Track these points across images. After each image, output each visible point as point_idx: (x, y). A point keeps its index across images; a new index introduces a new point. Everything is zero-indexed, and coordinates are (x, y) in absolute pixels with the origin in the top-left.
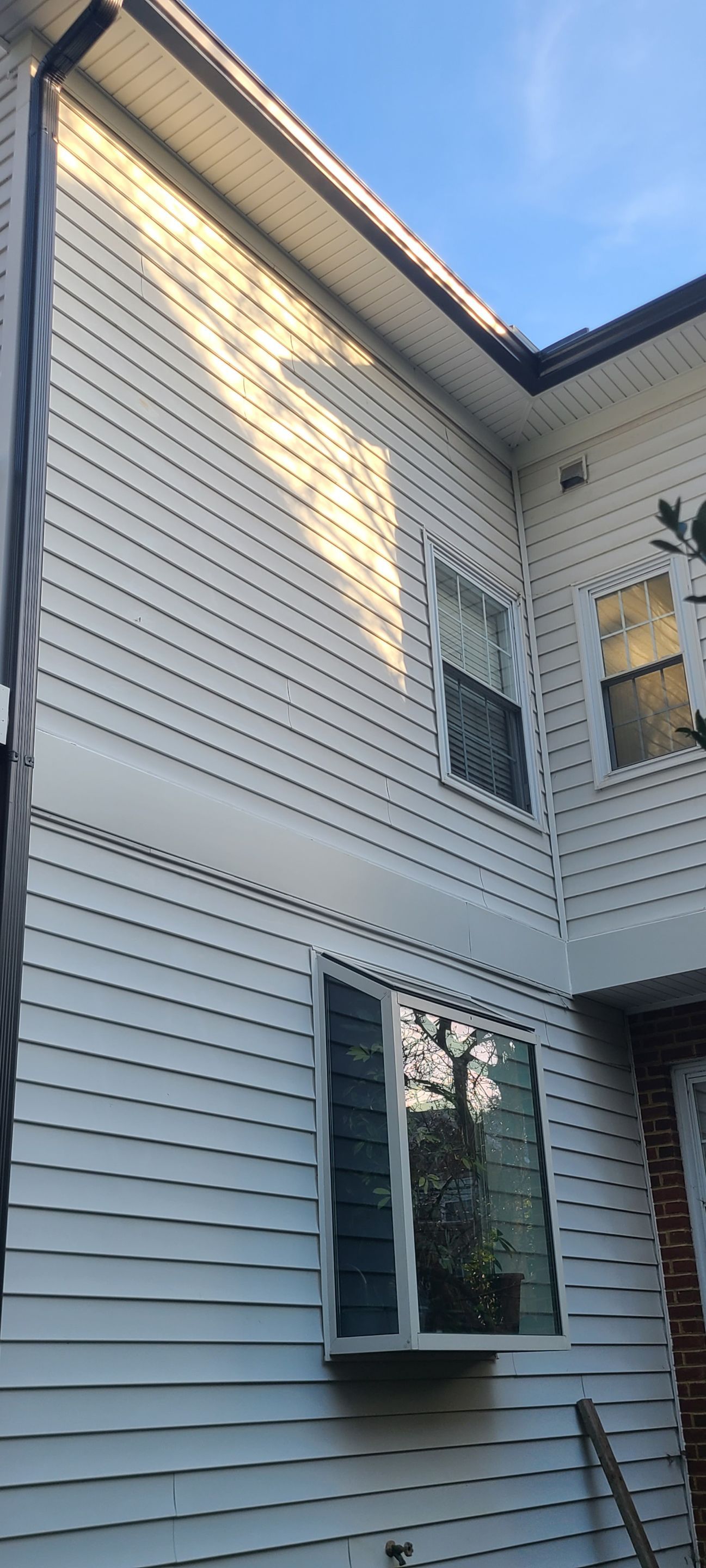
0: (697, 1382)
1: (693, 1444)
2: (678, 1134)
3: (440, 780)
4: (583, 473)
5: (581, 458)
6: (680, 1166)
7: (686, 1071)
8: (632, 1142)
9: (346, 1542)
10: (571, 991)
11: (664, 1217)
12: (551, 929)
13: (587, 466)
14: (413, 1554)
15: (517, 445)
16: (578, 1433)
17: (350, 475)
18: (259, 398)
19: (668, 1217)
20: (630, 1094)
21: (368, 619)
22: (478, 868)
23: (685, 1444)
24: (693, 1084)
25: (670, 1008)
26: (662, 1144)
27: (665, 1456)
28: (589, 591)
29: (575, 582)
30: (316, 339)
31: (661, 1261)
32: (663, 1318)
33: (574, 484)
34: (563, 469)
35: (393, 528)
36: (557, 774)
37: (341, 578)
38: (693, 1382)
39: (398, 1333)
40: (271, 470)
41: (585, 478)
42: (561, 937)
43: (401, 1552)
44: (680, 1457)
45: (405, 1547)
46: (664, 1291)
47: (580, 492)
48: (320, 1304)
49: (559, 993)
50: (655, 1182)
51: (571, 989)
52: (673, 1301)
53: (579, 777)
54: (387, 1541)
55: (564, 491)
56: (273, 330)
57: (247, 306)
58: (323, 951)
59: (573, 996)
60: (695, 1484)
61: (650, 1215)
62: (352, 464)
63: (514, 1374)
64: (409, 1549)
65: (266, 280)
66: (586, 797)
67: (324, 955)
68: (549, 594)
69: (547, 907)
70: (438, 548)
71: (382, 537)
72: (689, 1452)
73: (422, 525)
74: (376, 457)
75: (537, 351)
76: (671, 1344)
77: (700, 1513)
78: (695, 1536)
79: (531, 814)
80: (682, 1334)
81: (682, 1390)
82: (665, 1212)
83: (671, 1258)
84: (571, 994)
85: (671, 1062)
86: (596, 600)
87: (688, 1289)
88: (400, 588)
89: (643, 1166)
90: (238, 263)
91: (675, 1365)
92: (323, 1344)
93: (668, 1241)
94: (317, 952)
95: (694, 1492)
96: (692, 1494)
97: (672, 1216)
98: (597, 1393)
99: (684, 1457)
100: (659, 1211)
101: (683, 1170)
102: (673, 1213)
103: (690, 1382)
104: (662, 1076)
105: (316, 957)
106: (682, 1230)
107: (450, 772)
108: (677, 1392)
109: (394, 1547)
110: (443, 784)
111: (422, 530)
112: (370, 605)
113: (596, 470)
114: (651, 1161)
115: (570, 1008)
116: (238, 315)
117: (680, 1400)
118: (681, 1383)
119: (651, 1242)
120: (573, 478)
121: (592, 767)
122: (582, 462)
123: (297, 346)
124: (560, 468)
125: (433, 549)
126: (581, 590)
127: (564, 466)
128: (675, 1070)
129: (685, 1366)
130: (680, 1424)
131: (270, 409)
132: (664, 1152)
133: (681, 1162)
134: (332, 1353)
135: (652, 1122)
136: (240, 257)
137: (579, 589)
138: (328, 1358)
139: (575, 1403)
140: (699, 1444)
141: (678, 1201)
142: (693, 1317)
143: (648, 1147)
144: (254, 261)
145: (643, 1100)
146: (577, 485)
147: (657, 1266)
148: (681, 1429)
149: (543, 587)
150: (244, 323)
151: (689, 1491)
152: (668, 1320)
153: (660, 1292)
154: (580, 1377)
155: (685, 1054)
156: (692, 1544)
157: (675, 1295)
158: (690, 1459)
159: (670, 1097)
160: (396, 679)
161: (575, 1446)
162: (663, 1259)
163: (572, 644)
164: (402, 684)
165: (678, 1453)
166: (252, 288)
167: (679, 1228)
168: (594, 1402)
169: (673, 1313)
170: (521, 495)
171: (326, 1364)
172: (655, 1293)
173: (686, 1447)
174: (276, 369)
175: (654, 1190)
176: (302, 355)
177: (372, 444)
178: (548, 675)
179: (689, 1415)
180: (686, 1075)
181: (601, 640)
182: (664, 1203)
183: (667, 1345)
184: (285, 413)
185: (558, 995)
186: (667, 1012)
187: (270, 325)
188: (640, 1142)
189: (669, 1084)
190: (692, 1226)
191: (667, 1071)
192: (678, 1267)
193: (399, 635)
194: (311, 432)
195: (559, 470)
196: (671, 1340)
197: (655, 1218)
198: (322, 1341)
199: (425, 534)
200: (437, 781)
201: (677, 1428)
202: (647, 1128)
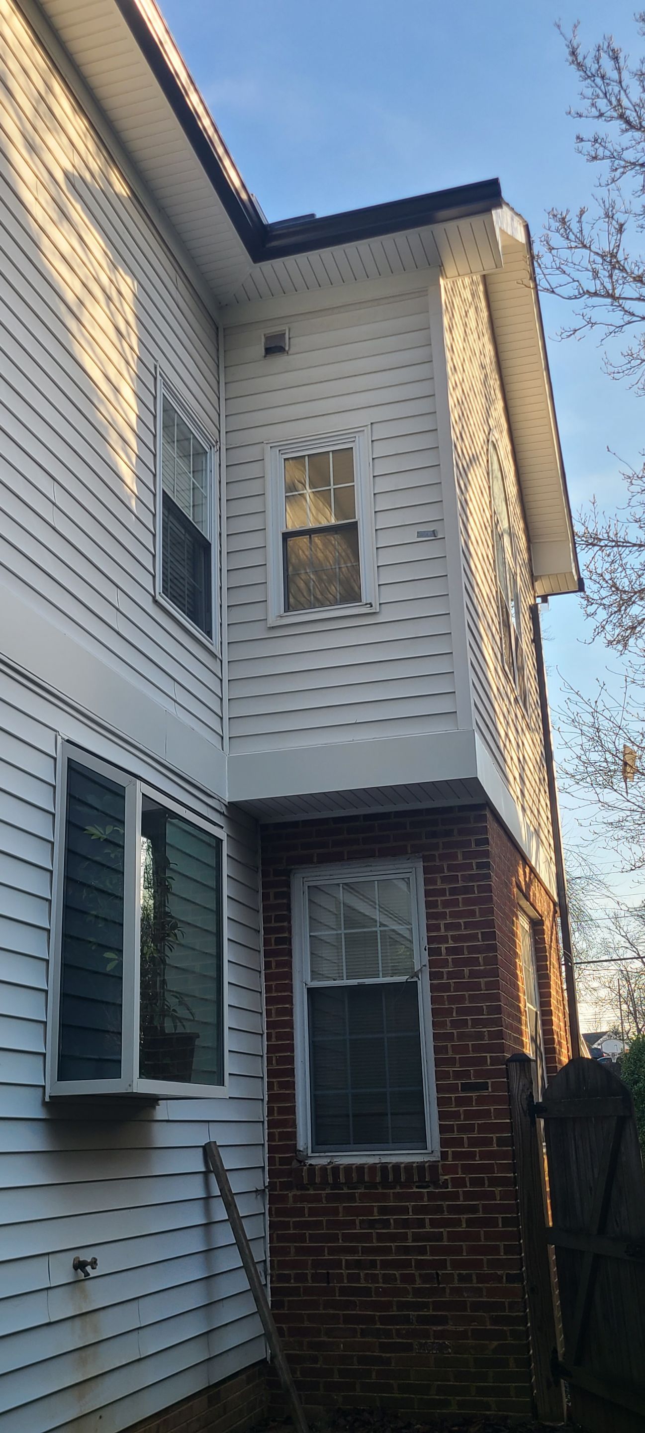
0: (285, 1130)
1: (275, 1180)
2: (291, 927)
3: (154, 598)
4: (285, 344)
5: (285, 330)
6: (290, 953)
7: (304, 875)
8: (253, 931)
9: (46, 1258)
10: (227, 798)
11: (272, 995)
12: (216, 741)
13: (289, 338)
14: (97, 1267)
15: (226, 305)
16: (203, 1169)
17: (109, 298)
18: (47, 202)
19: (275, 995)
20: (254, 890)
21: (113, 437)
22: (173, 681)
23: (268, 1180)
24: (308, 886)
25: (299, 821)
26: (278, 934)
27: (255, 1189)
28: (279, 451)
29: (268, 440)
30: (90, 158)
31: (266, 1031)
32: (262, 1078)
33: (274, 352)
34: (267, 336)
35: (135, 357)
36: (233, 608)
37: (97, 394)
38: (281, 1130)
39: (120, 1078)
40: (52, 276)
41: (287, 349)
42: (223, 750)
43: (87, 1266)
44: (264, 1190)
45: (91, 1261)
46: (265, 1056)
47: (280, 361)
48: (44, 1051)
49: (220, 799)
50: (268, 965)
51: (227, 796)
52: (272, 1064)
53: (254, 613)
54: (74, 1257)
55: (265, 357)
56: (60, 138)
57: (42, 108)
58: (67, 738)
59: (228, 802)
60: (273, 1213)
61: (261, 993)
62: (110, 287)
63: (167, 1119)
64: (94, 1263)
65: (58, 87)
66: (258, 632)
67: (68, 741)
68: (242, 446)
69: (214, 723)
70: (165, 384)
71: (128, 363)
72: (272, 1186)
73: (156, 361)
74: (127, 285)
75: (267, 223)
76: (266, 1099)
77: (275, 1236)
78: (268, 1254)
79: (211, 639)
80: (276, 1090)
81: (271, 1136)
82: (274, 991)
83: (274, 1029)
84: (227, 801)
85: (293, 867)
86: (285, 459)
87: (286, 1054)
88: (137, 415)
89: (259, 951)
90: (36, 61)
91: (267, 1117)
92: (44, 1087)
93: (273, 1015)
94: (62, 738)
95: (272, 1219)
96: (270, 1220)
97: (279, 994)
98: (221, 1136)
99: (267, 1190)
100: (268, 989)
101: (292, 957)
102: (281, 992)
103: (278, 1130)
104: (284, 878)
105: (61, 742)
106: (287, 1006)
107: (161, 592)
108: (266, 1138)
109: (79, 1262)
110: (155, 601)
111: (155, 365)
112: (115, 424)
113: (297, 343)
114: (266, 948)
115: (225, 813)
116: (36, 116)
117: (268, 1144)
118: (271, 1131)
119: (259, 1015)
120: (276, 347)
121: (267, 605)
122: (285, 334)
123: (77, 161)
124: (265, 335)
125: (162, 386)
126: (272, 449)
127: (269, 334)
128: (295, 874)
129: (276, 1117)
130: (267, 1164)
131: (55, 216)
132: (279, 941)
133: (291, 950)
134: (51, 1095)
135: (271, 916)
136: (38, 57)
137: (271, 447)
138: (47, 1099)
139: (203, 1145)
140: (280, 1180)
141: (286, 982)
142: (288, 1077)
143: (266, 936)
144: (50, 65)
145: (265, 897)
146: (278, 354)
147: (262, 1035)
148: (267, 1168)
149: (239, 438)
150: (40, 125)
151: (268, 1218)
152: (266, 1079)
153: (262, 1056)
154: (207, 1124)
155: (306, 861)
156: (266, 1260)
157: (274, 1058)
158: (271, 1193)
159: (288, 895)
160: (129, 499)
161: (199, 1179)
162: (267, 1029)
163: (258, 495)
164: (133, 504)
165: (263, 1188)
166: (46, 92)
167: (285, 1004)
168: (218, 1144)
169: (270, 1073)
170: (225, 351)
171: (45, 1104)
172: (257, 1057)
173: (269, 1182)
174: (60, 177)
175: (267, 972)
176: (81, 171)
177: (126, 273)
178: (233, 519)
179: (275, 1157)
180: (303, 878)
181: (286, 496)
182: (273, 983)
183: (262, 1100)
184: (65, 223)
185: (219, 800)
186: (295, 824)
187: (58, 134)
188: (259, 931)
189: (288, 886)
190: (294, 1003)
191: (288, 873)
192: (279, 1037)
193: (134, 458)
194: (82, 246)
195: (263, 337)
196: (267, 1096)
197: (264, 996)
198: (44, 1084)
199: (158, 369)
200: (151, 598)
201: (263, 1168)
202: (266, 920)
